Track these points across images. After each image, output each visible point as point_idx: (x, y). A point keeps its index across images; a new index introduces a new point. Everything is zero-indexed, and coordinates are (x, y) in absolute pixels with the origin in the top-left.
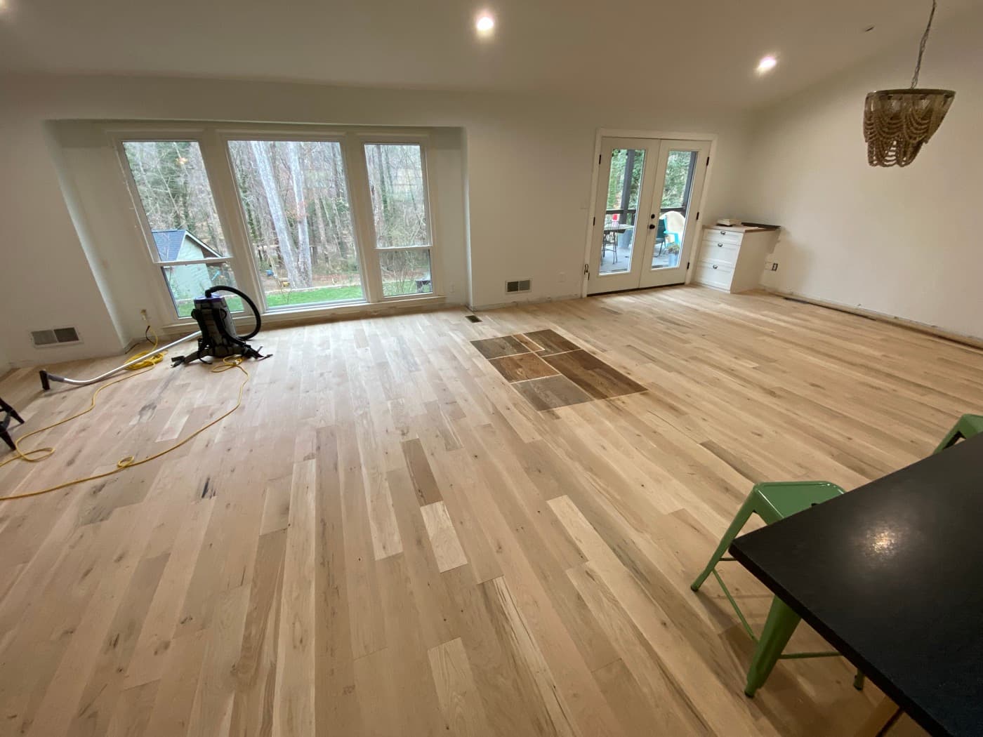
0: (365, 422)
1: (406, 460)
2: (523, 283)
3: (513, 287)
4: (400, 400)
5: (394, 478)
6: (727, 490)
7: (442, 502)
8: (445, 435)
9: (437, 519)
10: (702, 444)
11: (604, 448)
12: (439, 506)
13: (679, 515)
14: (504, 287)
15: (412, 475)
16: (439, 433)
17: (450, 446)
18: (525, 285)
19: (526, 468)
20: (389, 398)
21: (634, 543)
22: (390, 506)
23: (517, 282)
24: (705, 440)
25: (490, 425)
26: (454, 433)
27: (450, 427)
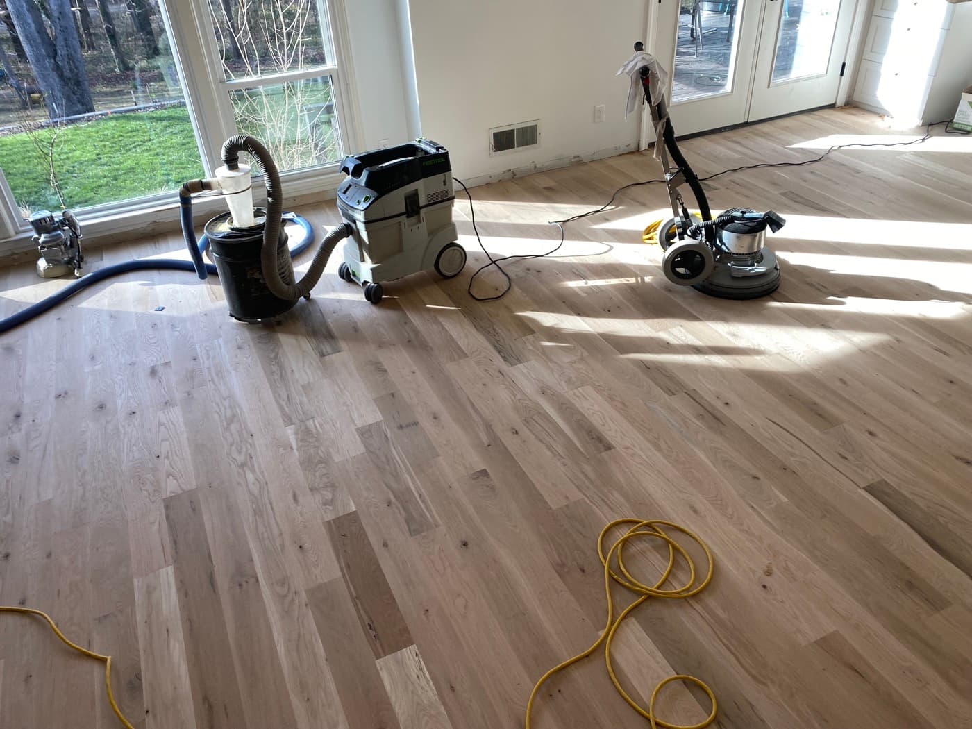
0: (250, 476)
1: (338, 559)
2: (523, 131)
3: (503, 141)
4: (310, 423)
5: (321, 598)
6: (910, 585)
7: (414, 648)
8: (403, 498)
9: (411, 688)
10: (870, 489)
11: (695, 511)
12: (409, 654)
13: (828, 645)
14: (486, 142)
15: (354, 594)
16: (392, 498)
17: (416, 526)
18: (528, 136)
19: (558, 564)
20: (289, 421)
21: (752, 706)
22: (323, 662)
23: (513, 131)
24: (871, 477)
25: (484, 473)
26: (420, 496)
27: (411, 482)
